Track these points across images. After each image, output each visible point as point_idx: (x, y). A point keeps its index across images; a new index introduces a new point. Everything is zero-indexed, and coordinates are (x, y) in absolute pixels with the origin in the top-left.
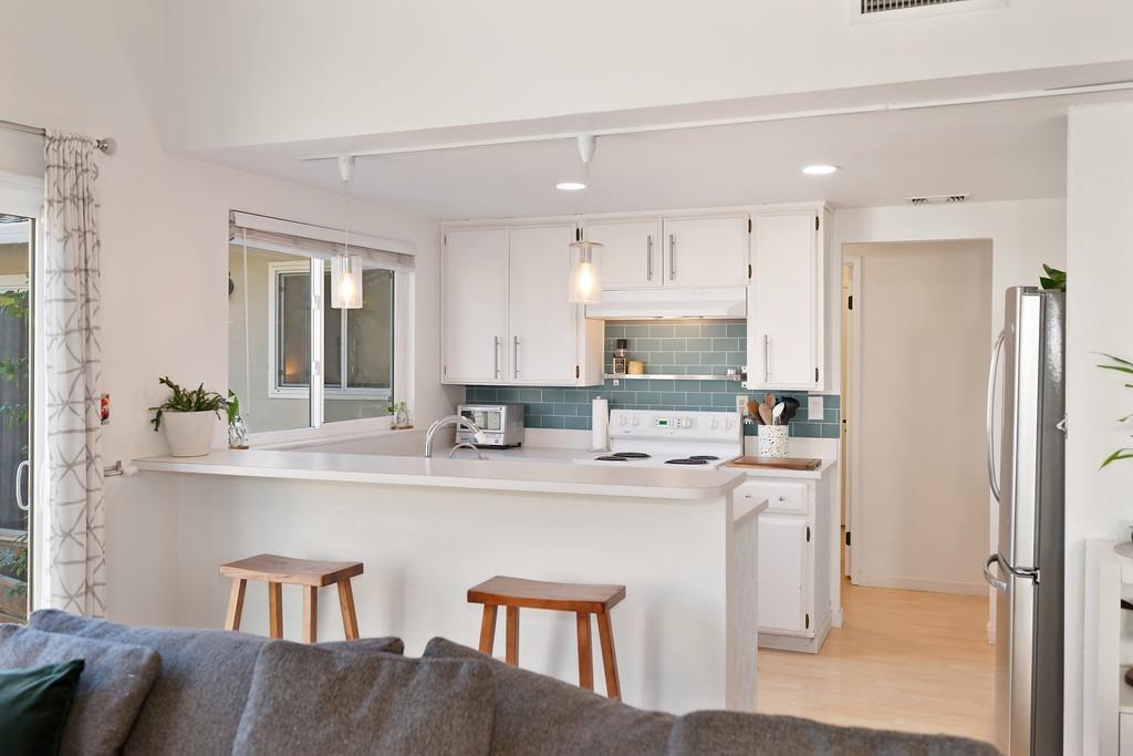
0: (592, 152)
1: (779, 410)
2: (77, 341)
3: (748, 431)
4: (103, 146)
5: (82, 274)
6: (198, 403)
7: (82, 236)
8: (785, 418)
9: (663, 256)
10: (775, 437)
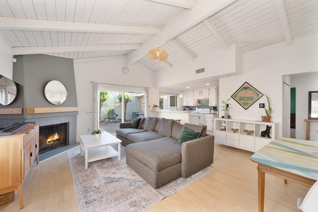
1: (213, 108)
2: (147, 101)
3: (210, 110)
4: (149, 88)
6: (157, 106)
9: (201, 93)
10: (212, 111)
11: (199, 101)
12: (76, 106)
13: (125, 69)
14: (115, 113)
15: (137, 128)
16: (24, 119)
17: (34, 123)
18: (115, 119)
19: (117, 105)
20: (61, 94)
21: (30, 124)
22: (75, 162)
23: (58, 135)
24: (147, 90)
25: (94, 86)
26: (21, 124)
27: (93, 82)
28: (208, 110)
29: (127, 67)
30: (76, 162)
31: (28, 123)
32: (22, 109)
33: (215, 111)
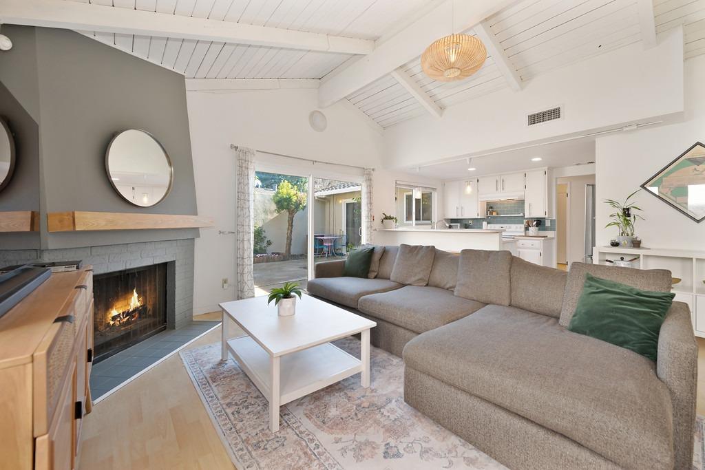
0: (470, 162)
1: (535, 223)
2: (369, 205)
3: (527, 229)
4: (373, 170)
5: (370, 193)
6: (390, 218)
7: (370, 186)
8: (538, 225)
9: (500, 184)
10: (533, 230)
11: (490, 207)
12: (194, 212)
13: (316, 119)
14: (265, 237)
15: (366, 277)
16: (40, 251)
17: (77, 264)
18: (265, 251)
19: (270, 217)
20: (134, 189)
21: (62, 269)
22: (220, 396)
23: (138, 297)
24: (368, 174)
25: (241, 157)
26: (27, 270)
27: (236, 148)
28: (521, 228)
29: (320, 110)
30: (224, 397)
31: (53, 264)
32: (33, 213)
33: (539, 230)
